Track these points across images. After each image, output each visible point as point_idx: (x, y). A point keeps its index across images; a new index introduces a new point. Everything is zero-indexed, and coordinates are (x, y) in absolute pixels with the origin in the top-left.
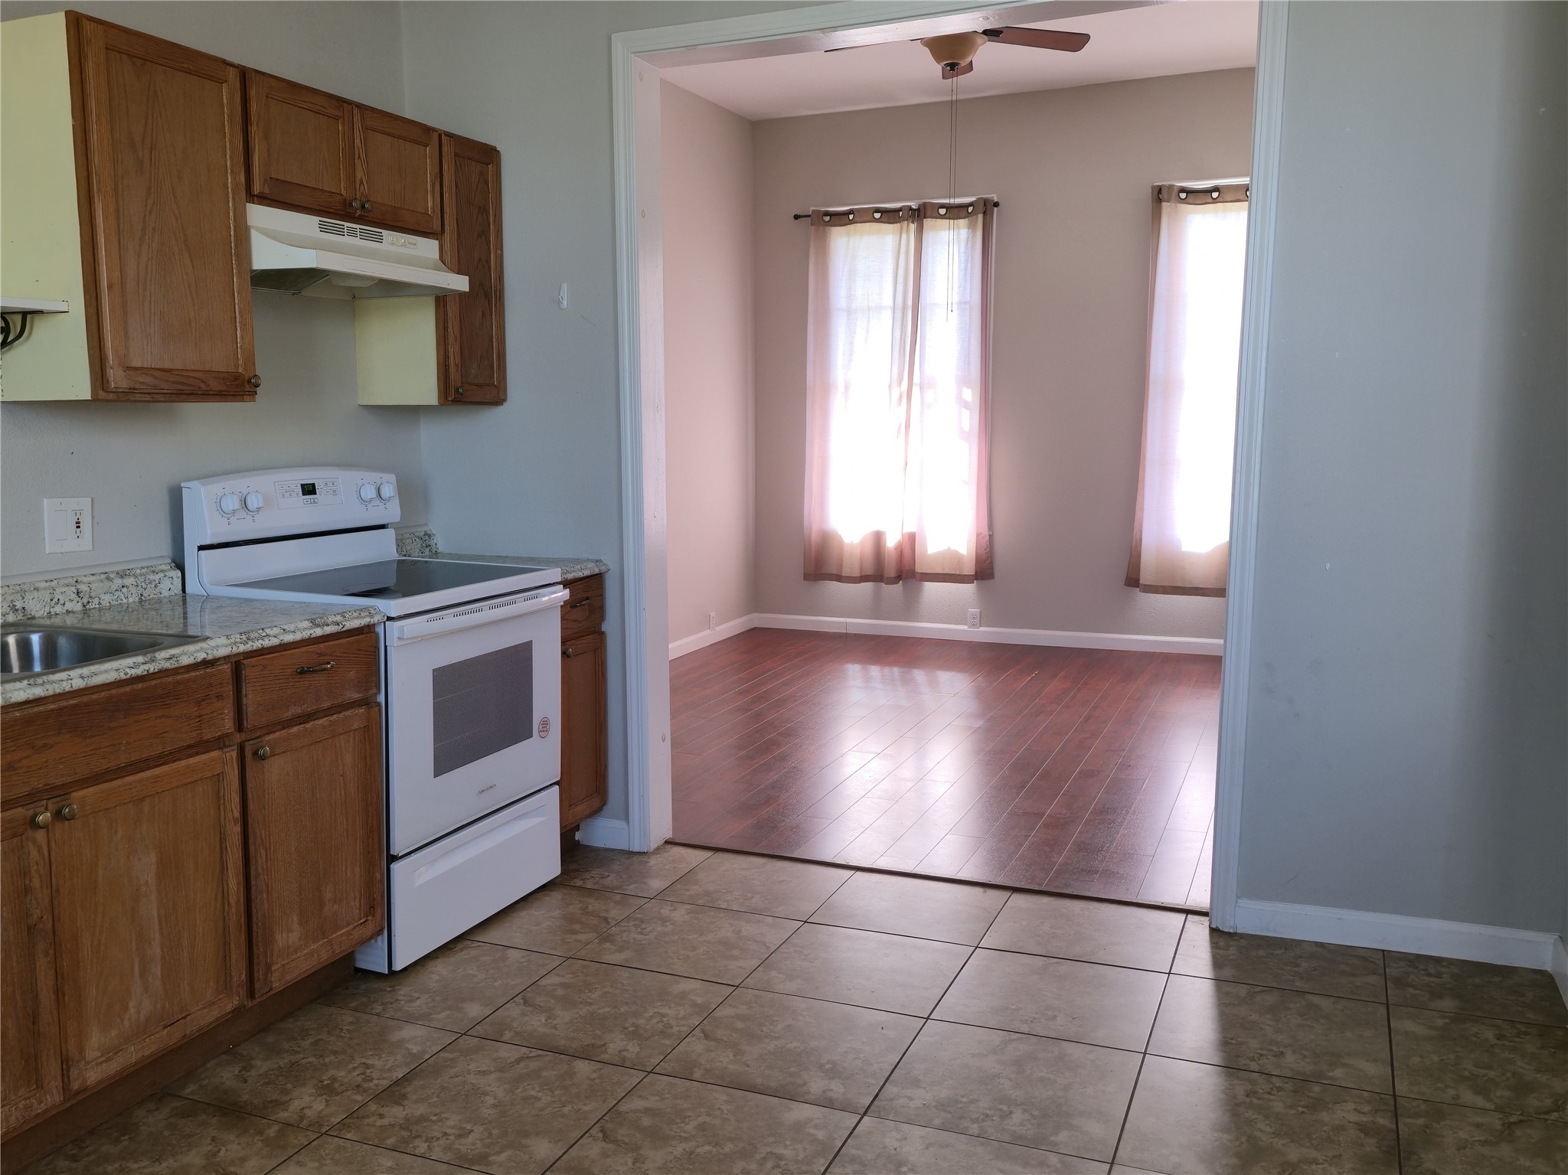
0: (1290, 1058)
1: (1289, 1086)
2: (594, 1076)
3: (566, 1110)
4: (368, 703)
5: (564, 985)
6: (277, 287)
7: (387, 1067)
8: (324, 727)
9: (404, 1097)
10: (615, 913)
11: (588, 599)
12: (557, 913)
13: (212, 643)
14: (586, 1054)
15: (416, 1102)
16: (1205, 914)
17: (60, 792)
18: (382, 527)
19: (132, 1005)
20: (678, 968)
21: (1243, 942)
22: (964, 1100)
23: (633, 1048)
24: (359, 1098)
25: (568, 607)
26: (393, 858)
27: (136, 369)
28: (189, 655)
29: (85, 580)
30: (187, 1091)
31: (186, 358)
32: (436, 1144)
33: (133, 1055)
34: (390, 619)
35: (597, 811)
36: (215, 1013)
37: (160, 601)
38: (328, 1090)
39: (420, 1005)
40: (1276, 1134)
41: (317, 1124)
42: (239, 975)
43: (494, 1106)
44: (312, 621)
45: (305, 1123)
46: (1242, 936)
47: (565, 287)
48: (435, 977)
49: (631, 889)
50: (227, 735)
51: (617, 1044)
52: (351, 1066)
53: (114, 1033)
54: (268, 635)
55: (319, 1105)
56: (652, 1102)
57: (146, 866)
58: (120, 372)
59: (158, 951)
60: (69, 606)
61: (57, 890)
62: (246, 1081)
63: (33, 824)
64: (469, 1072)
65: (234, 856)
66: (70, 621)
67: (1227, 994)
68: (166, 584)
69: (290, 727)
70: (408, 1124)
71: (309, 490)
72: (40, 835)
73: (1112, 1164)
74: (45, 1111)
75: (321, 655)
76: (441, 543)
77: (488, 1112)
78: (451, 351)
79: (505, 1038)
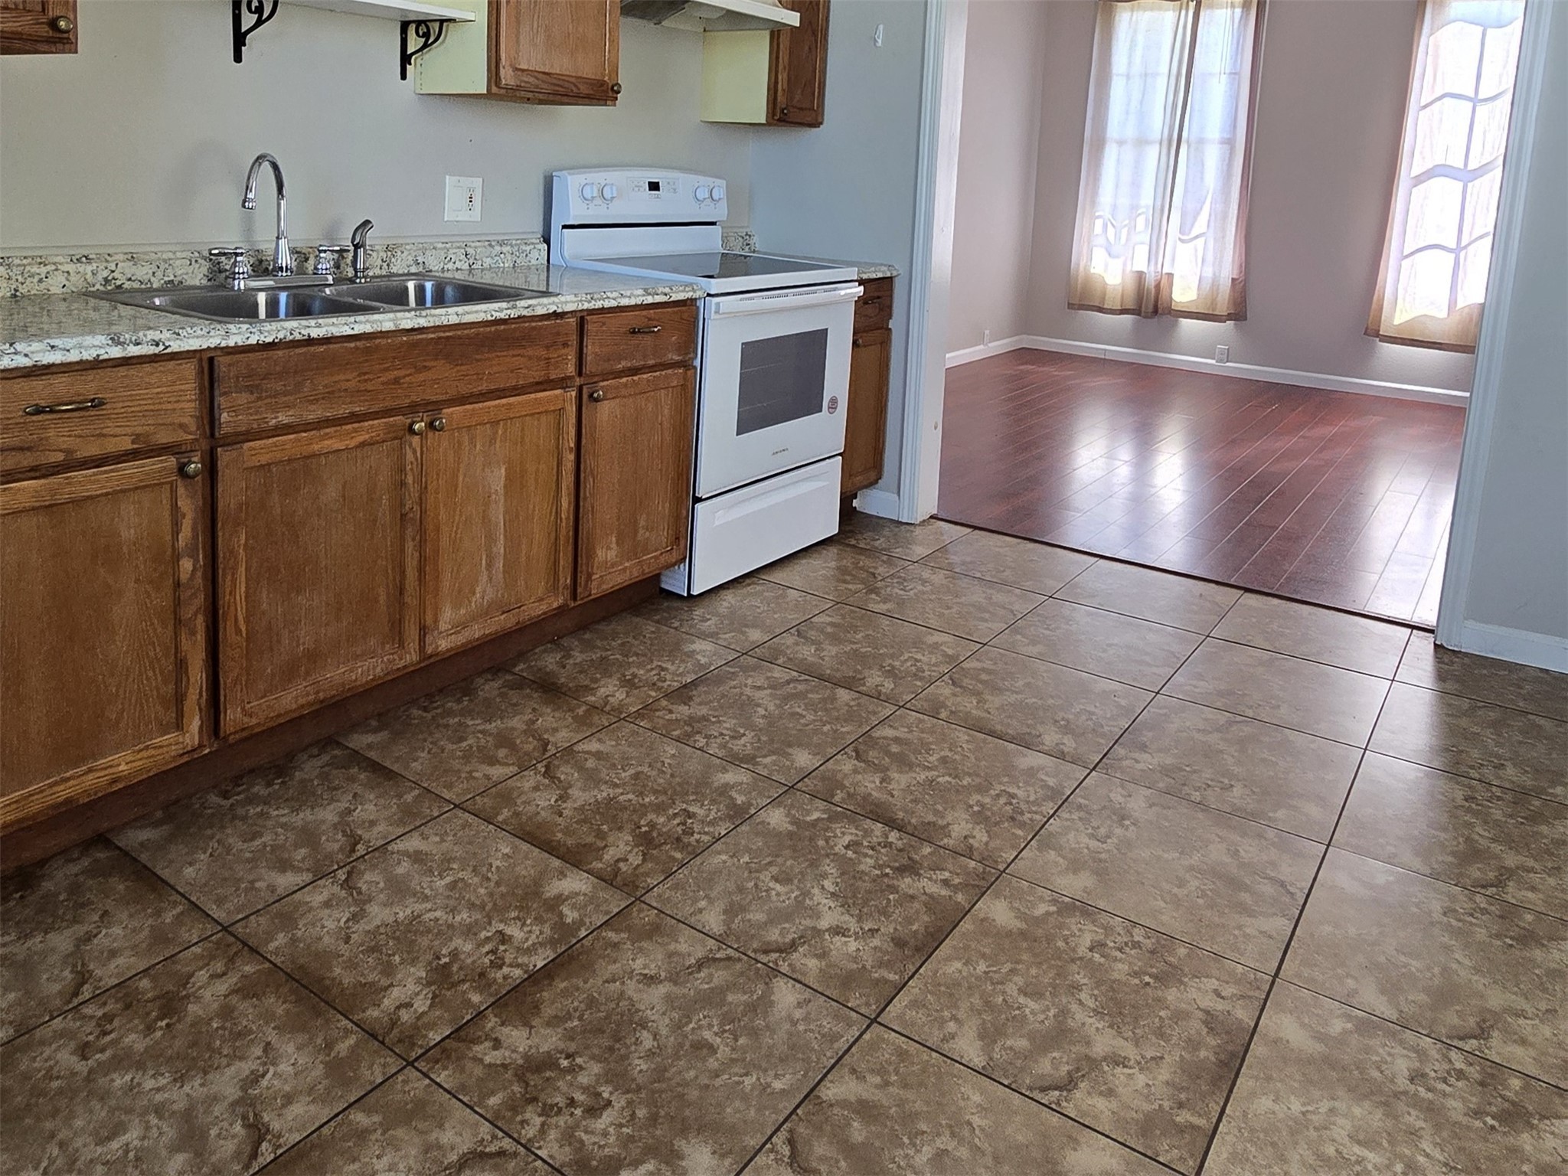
0: (1510, 771)
1: (1509, 797)
2: (852, 703)
3: (825, 729)
4: (686, 365)
5: (832, 624)
6: (642, 17)
7: (678, 672)
8: (648, 381)
9: (690, 698)
10: (881, 570)
11: (879, 297)
12: (833, 564)
13: (562, 298)
14: (848, 684)
15: (700, 704)
16: (1431, 631)
17: (435, 407)
18: (713, 224)
19: (478, 589)
20: (933, 622)
21: (1466, 660)
22: (1188, 769)
23: (888, 685)
24: (653, 694)
25: (861, 303)
26: (697, 500)
27: (523, 70)
28: (543, 306)
29: (473, 245)
30: (517, 669)
31: (561, 65)
32: (713, 740)
33: (476, 631)
34: (709, 295)
35: (872, 484)
36: (543, 607)
37: (529, 268)
38: (629, 684)
39: (711, 624)
40: (1494, 840)
41: (618, 710)
42: (566, 579)
43: (764, 717)
44: (645, 290)
45: (608, 708)
46: (1466, 654)
47: (881, 27)
48: (725, 604)
49: (898, 552)
50: (571, 378)
51: (874, 679)
52: (649, 667)
53: (463, 611)
54: (608, 298)
55: (620, 695)
56: (902, 733)
57: (497, 478)
58: (510, 72)
59: (502, 551)
60: (458, 265)
61: (426, 488)
62: (564, 667)
63: (411, 430)
64: (746, 685)
65: (568, 480)
66: (458, 275)
67: (1450, 705)
68: (535, 254)
69: (621, 377)
70: (691, 720)
71: (654, 186)
72: (416, 440)
73: (1328, 845)
74: (405, 667)
75: (650, 319)
76: (757, 242)
77: (760, 722)
78: (780, 77)
79: (780, 662)
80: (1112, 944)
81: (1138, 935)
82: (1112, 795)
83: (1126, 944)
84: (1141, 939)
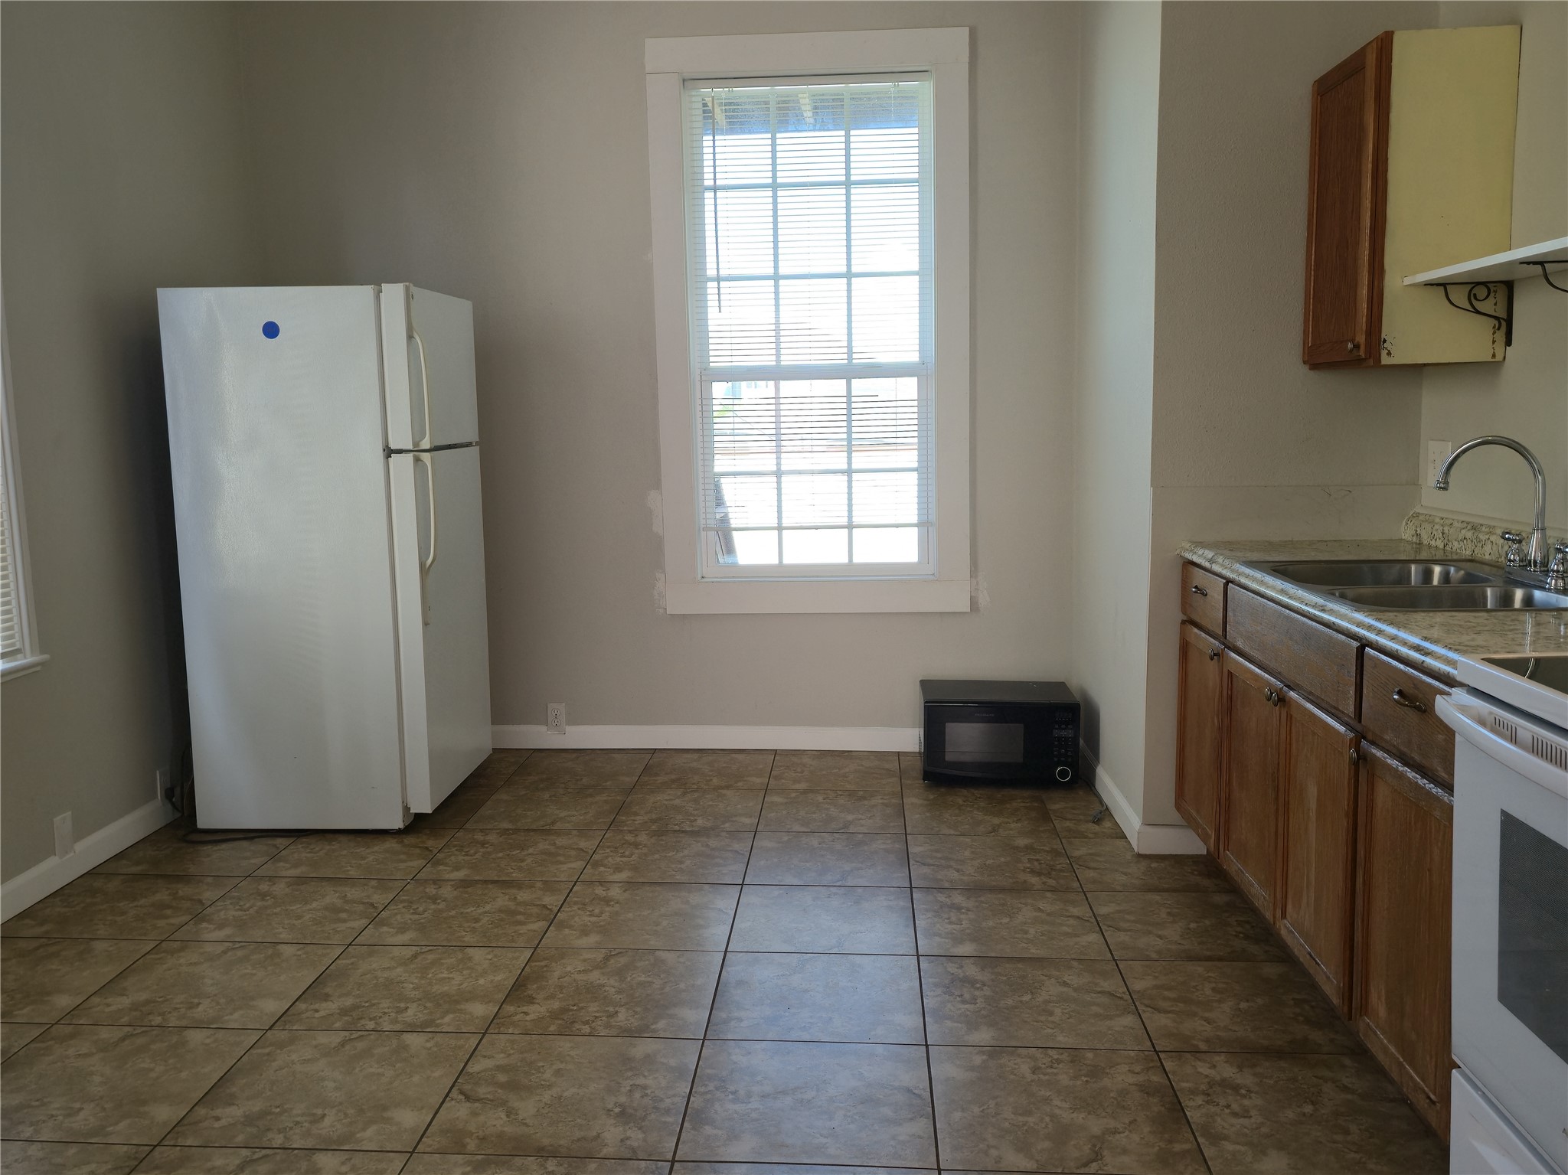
80: (603, 1019)
81: (586, 1029)
82: (641, 1136)
83: (593, 1021)
84: (584, 1027)
